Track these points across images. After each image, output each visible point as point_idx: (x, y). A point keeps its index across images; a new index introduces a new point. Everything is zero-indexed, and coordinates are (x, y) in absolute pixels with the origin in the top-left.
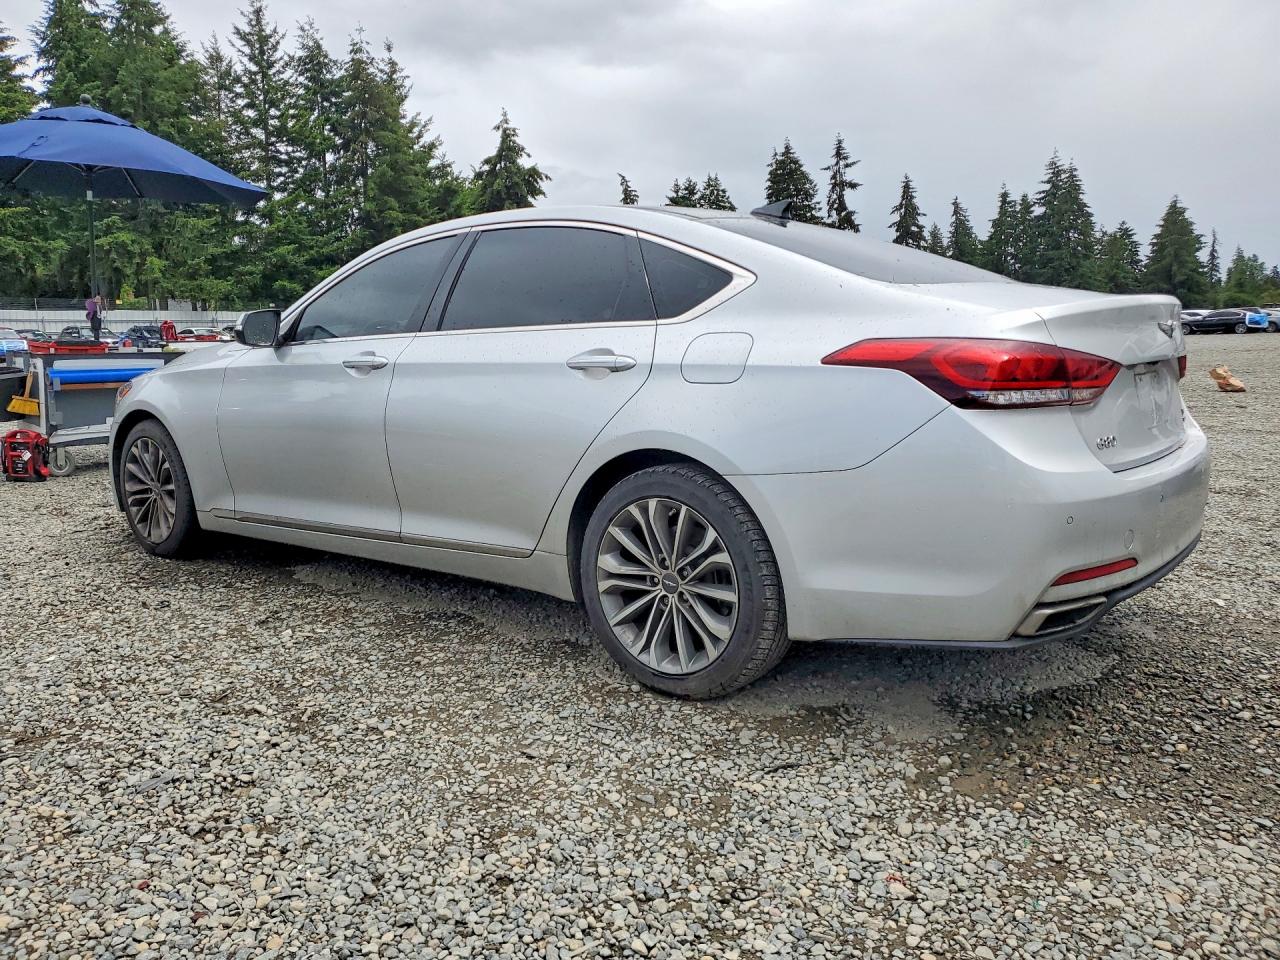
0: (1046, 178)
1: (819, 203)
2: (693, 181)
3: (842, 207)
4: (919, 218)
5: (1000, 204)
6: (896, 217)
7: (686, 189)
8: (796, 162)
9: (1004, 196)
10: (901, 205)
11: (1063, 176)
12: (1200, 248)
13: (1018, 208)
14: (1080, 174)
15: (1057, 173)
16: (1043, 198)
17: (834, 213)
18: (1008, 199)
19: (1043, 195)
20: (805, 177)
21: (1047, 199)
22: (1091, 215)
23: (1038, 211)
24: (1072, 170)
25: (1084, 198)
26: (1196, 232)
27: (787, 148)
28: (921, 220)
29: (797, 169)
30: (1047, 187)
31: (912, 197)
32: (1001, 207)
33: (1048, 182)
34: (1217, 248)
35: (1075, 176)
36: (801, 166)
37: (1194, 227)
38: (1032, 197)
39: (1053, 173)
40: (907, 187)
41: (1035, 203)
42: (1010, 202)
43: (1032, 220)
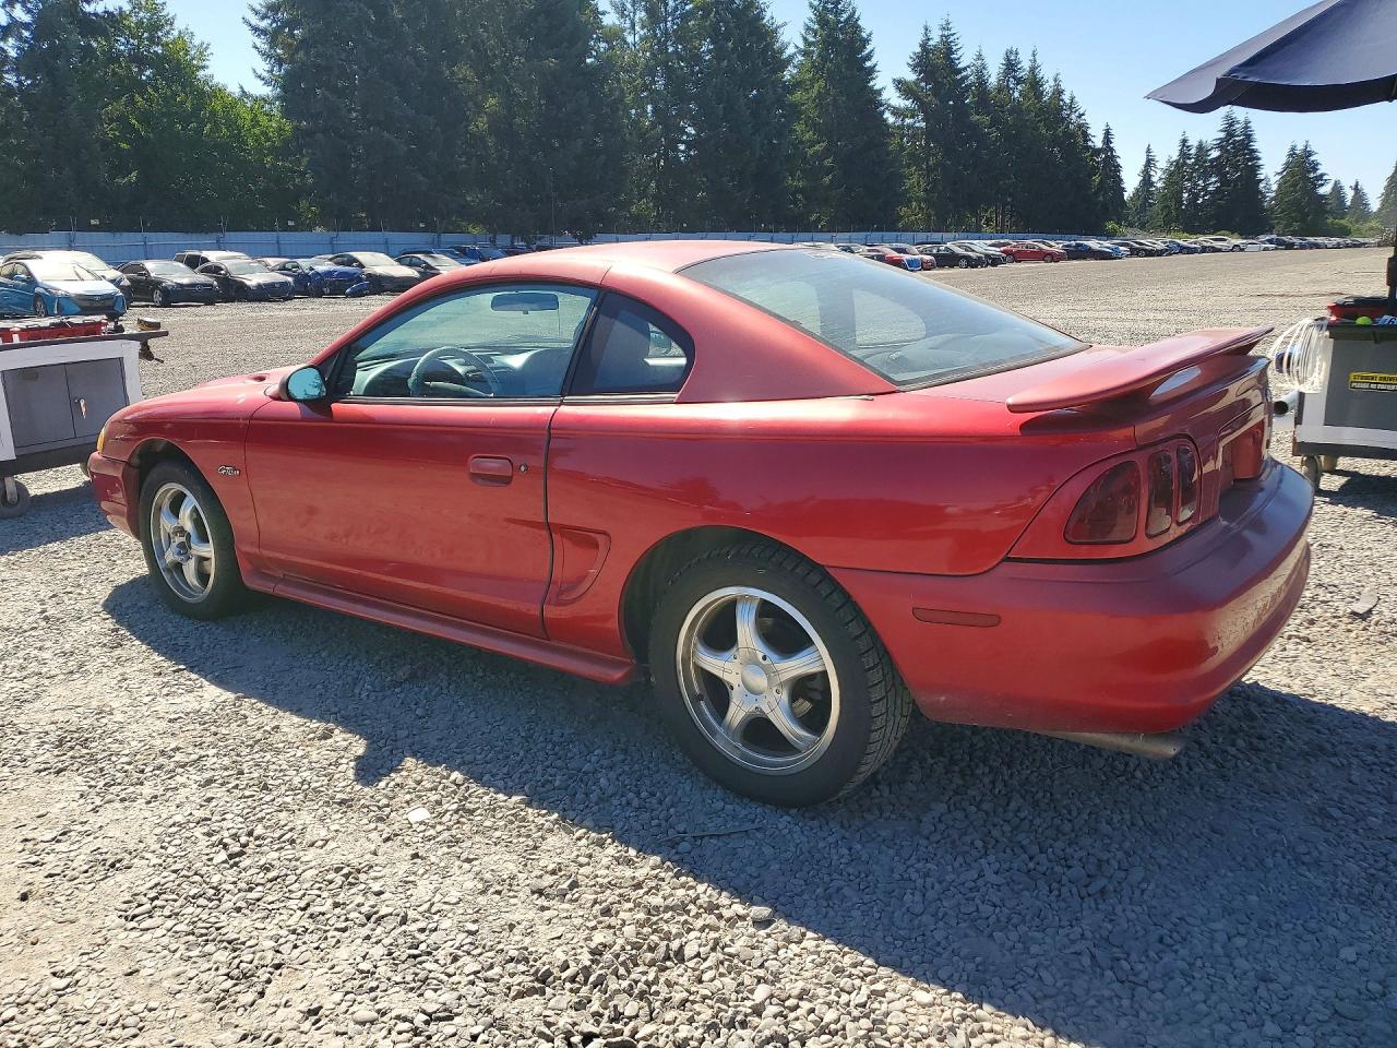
9: (1184, 141)
12: (1322, 185)
21: (1221, 145)
22: (1259, 159)
23: (1215, 154)
24: (1247, 122)
25: (1255, 146)
26: (1319, 172)
30: (1222, 135)
35: (1246, 127)
37: (1319, 167)
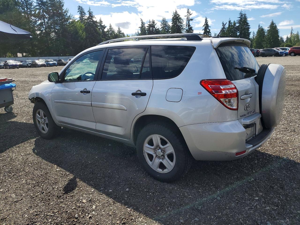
0: (239, 17)
1: (184, 25)
2: (154, 20)
3: (189, 25)
4: (209, 28)
5: (229, 23)
6: (204, 28)
7: (152, 22)
8: (178, 15)
10: (205, 24)
11: (243, 16)
13: (233, 24)
14: (247, 16)
15: (242, 16)
16: (238, 22)
17: (187, 27)
18: (231, 22)
19: (238, 21)
20: (180, 18)
27: (176, 11)
28: (210, 28)
29: (179, 16)
31: (207, 23)
32: (229, 24)
33: (239, 18)
34: (292, 31)
36: (180, 16)
38: (236, 21)
39: (241, 15)
40: (206, 20)
41: (237, 23)
42: (231, 23)
43: (236, 27)
